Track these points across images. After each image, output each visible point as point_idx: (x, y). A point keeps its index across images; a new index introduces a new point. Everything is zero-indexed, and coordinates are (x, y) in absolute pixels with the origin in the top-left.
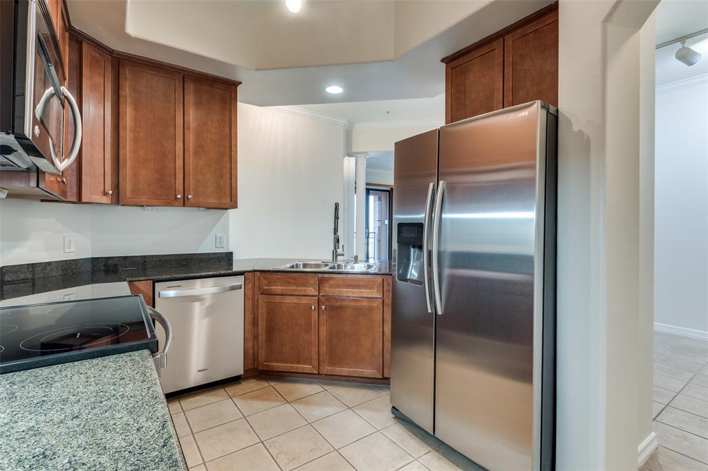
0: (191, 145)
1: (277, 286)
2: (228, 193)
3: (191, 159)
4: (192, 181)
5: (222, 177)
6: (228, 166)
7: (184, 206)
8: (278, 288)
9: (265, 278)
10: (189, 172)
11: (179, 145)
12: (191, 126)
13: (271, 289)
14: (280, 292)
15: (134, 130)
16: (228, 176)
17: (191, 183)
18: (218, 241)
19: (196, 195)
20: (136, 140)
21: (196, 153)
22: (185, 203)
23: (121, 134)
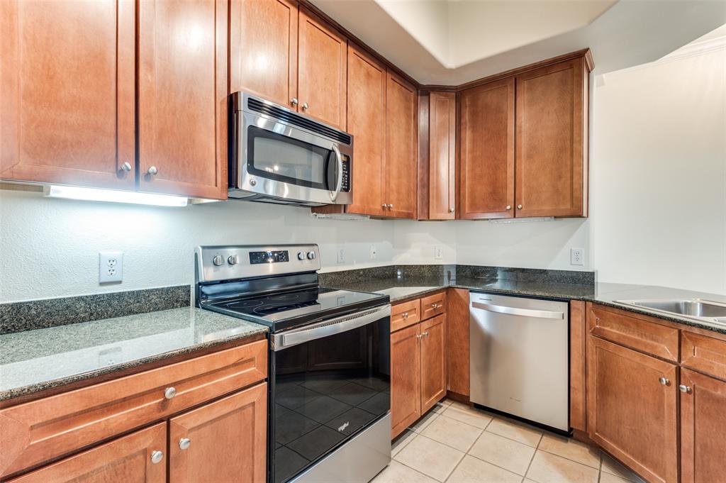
0: (523, 150)
1: (612, 328)
2: (568, 197)
3: (523, 166)
4: (523, 189)
5: (560, 177)
6: (569, 163)
7: (515, 217)
8: (613, 330)
9: (596, 313)
10: (521, 180)
11: (511, 153)
12: (523, 130)
13: (604, 330)
14: (614, 338)
15: (472, 151)
16: (569, 175)
17: (523, 191)
18: (574, 257)
19: (529, 203)
20: (474, 160)
21: (529, 157)
22: (515, 213)
23: (462, 157)
